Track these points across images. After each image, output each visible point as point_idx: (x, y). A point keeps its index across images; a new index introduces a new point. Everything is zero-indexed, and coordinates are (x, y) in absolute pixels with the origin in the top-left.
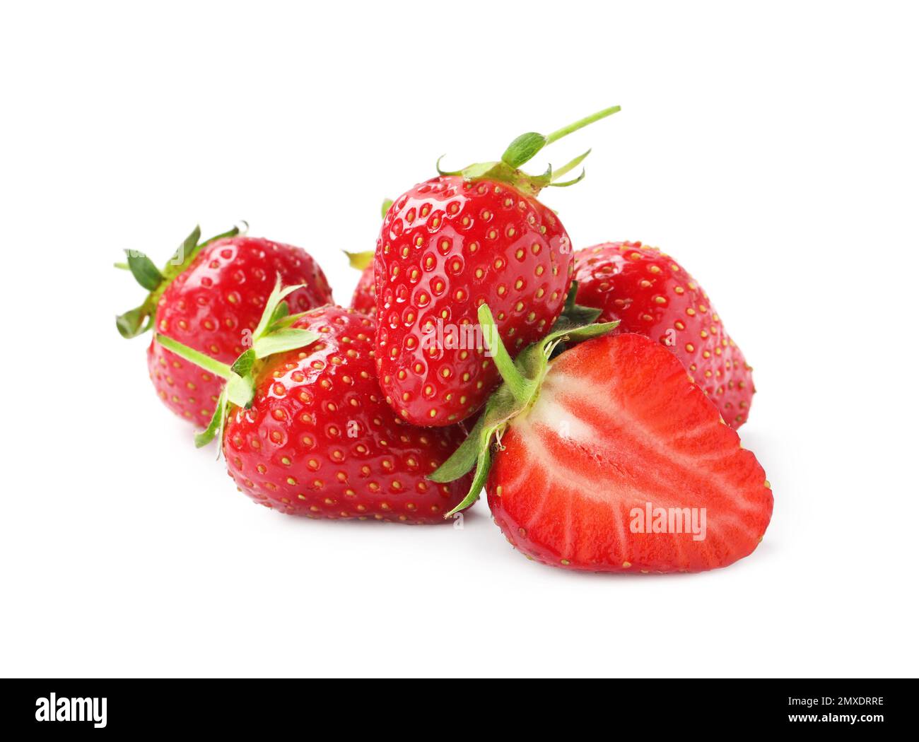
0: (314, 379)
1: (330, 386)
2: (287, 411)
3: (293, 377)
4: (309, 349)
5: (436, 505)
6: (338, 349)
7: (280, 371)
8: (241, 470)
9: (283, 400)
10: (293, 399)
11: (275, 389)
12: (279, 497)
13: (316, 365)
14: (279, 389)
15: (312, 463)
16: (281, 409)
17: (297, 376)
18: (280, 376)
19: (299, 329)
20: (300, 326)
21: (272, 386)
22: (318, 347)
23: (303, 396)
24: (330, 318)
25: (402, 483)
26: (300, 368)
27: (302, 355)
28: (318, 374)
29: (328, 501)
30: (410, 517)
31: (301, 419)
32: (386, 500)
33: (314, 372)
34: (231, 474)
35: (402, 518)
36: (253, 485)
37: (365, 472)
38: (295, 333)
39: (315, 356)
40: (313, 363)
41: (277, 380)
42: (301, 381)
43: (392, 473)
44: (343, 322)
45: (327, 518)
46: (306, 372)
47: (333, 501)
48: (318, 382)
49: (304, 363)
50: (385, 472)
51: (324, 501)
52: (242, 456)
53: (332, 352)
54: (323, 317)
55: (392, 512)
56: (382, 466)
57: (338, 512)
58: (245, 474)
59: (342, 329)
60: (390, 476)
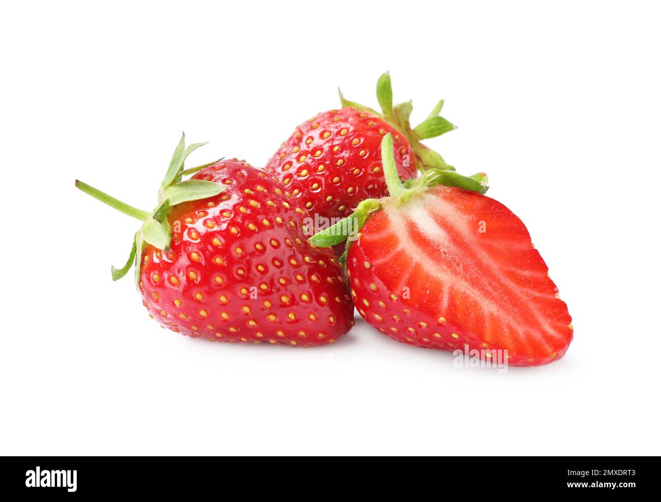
0: (224, 226)
1: (239, 232)
2: (201, 254)
3: (205, 223)
4: (217, 199)
5: (323, 333)
6: (242, 199)
7: (192, 217)
8: (157, 302)
9: (198, 243)
10: (207, 244)
11: (189, 234)
12: (189, 326)
13: (225, 214)
14: (194, 235)
15: (223, 299)
16: (196, 253)
17: (209, 223)
18: (193, 223)
19: (205, 181)
20: (205, 178)
21: (186, 231)
22: (224, 197)
23: (216, 241)
24: (231, 171)
25: (297, 315)
26: (210, 216)
27: (210, 204)
28: (228, 222)
29: (232, 329)
30: (299, 342)
31: (214, 261)
32: (282, 329)
33: (224, 220)
34: (146, 305)
35: (294, 343)
36: (167, 315)
37: (266, 306)
38: (201, 184)
39: (222, 206)
40: (222, 212)
41: (190, 226)
42: (213, 228)
43: (290, 306)
44: (243, 176)
45: (227, 341)
46: (216, 220)
47: (236, 329)
48: (227, 230)
49: (213, 211)
50: (284, 305)
51: (229, 329)
52: (160, 291)
53: (237, 202)
54: (225, 169)
55: (287, 339)
56: (281, 300)
57: (239, 338)
58: (161, 305)
59: (242, 181)
60: (287, 309)
